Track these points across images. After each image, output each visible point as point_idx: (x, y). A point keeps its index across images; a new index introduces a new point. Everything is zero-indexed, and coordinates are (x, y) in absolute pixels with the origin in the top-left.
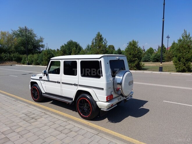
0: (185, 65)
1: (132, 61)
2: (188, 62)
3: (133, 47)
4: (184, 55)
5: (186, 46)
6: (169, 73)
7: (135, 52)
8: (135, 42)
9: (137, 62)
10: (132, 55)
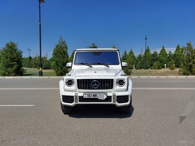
0: (62, 69)
1: (10, 65)
2: (64, 66)
3: (11, 49)
4: (61, 60)
5: (61, 51)
6: (47, 77)
7: (13, 55)
8: (14, 44)
9: (16, 67)
10: (9, 59)
